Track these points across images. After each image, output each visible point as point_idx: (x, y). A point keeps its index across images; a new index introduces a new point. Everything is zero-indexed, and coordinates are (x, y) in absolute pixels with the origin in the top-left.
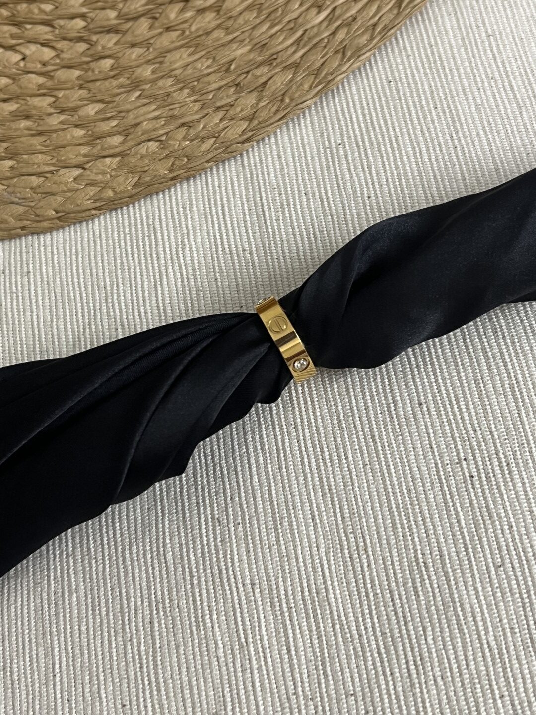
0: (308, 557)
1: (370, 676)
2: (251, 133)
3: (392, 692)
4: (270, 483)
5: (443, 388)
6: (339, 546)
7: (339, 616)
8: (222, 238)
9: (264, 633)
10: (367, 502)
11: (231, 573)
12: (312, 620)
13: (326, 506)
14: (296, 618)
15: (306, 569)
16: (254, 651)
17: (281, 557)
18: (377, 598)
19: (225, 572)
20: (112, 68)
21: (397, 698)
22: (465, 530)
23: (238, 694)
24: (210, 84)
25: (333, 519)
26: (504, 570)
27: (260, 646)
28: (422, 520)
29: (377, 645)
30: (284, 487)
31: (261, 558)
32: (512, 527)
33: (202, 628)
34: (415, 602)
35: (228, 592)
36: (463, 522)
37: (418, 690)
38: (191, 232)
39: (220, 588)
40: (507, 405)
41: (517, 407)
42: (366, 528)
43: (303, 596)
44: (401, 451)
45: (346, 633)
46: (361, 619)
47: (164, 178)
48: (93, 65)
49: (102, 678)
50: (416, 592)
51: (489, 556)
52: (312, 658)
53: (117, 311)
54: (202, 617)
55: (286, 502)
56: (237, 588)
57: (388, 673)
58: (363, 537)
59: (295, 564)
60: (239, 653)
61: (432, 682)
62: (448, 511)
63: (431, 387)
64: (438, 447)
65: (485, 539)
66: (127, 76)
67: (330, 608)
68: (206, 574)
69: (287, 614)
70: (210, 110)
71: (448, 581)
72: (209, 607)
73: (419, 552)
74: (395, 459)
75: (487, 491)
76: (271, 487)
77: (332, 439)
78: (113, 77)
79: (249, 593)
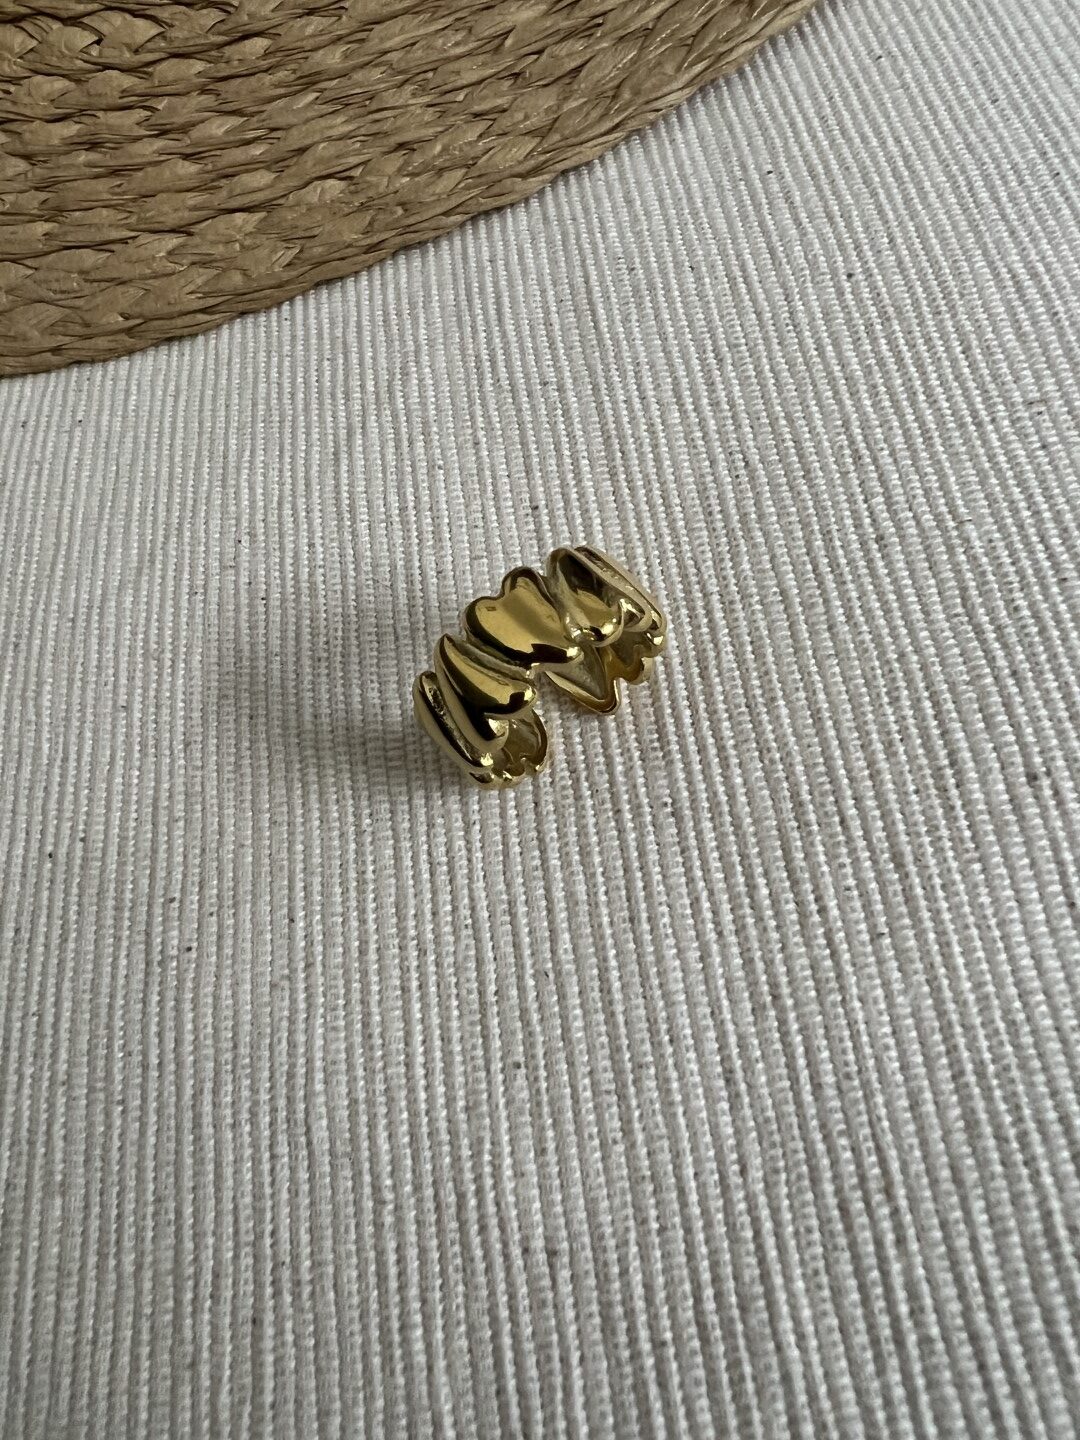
4: (606, 959)
10: (887, 1047)
11: (491, 1209)
13: (764, 1043)
15: (708, 1226)
17: (635, 1180)
19: (473, 1202)
25: (787, 1084)
30: (644, 976)
31: (578, 1175)
33: (399, 1367)
35: (481, 1266)
39: (457, 1248)
54: (401, 1330)
55: (652, 1022)
56: (506, 1256)
59: (676, 1206)
69: (650, 1362)
72: (424, 1301)
76: (607, 969)
77: (779, 853)
79: (539, 1277)
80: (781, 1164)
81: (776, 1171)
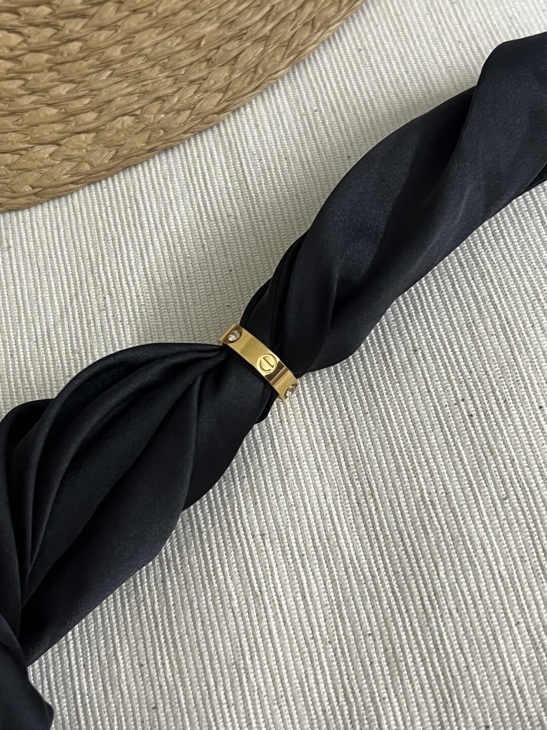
0: (316, 505)
1: (386, 615)
2: (226, 104)
3: (409, 628)
4: (273, 436)
5: (436, 334)
6: (345, 493)
7: (351, 560)
8: (205, 206)
9: (278, 581)
10: (370, 449)
11: (240, 525)
12: (325, 565)
13: (330, 456)
14: (308, 565)
15: (315, 517)
16: (269, 599)
17: (289, 507)
18: (388, 539)
19: (233, 525)
20: (81, 50)
21: (415, 634)
22: (468, 467)
23: (256, 643)
24: (180, 60)
25: (338, 467)
26: (509, 502)
27: (274, 594)
28: (426, 461)
29: (391, 585)
30: (287, 440)
31: (269, 508)
32: (514, 460)
33: (214, 581)
34: (425, 540)
35: (239, 544)
36: (465, 460)
37: (434, 624)
38: (174, 201)
39: (230, 540)
40: (499, 344)
41: (510, 345)
42: (371, 473)
43: (314, 543)
44: (399, 397)
45: (359, 576)
46: (373, 561)
47: (141, 150)
48: (61, 48)
49: (117, 640)
50: (425, 530)
51: (494, 490)
52: (328, 602)
53: (104, 280)
54: (214, 570)
55: (291, 455)
56: (247, 540)
57: (404, 610)
58: (369, 482)
59: (304, 512)
60: (254, 603)
61: (448, 615)
62: (450, 450)
63: (424, 333)
64: (436, 390)
65: (488, 474)
66: (97, 57)
67: (342, 552)
68: (215, 529)
69: (299, 561)
70: (184, 84)
71: (456, 517)
72: (220, 560)
73: (425, 491)
74: (395, 405)
75: (487, 428)
76: (273, 440)
77: (331, 392)
78: (83, 59)
79: (259, 543)
80: (338, 493)
81: (336, 495)
